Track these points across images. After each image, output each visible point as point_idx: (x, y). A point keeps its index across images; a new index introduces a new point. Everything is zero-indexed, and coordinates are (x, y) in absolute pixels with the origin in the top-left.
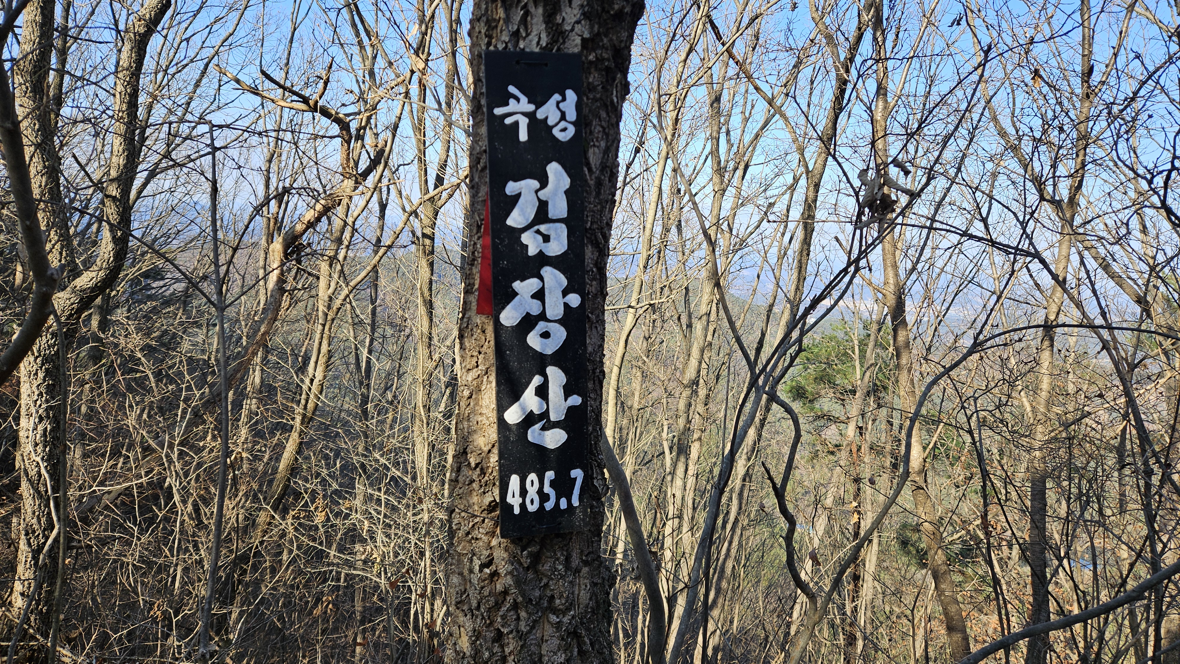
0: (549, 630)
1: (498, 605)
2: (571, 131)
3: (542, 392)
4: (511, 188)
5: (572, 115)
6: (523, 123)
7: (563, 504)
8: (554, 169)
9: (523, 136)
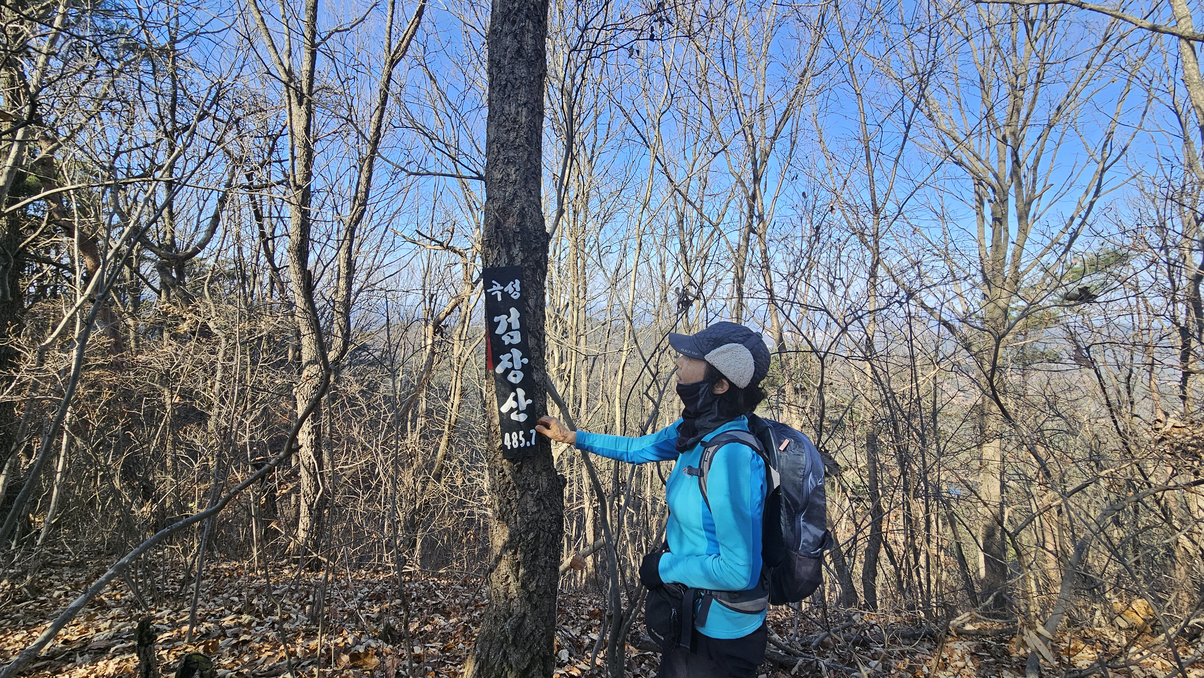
0: (529, 498)
1: (507, 488)
2: (519, 295)
3: (516, 399)
4: (496, 319)
5: (518, 289)
6: (499, 294)
7: (528, 444)
8: (513, 310)
9: (499, 299)
